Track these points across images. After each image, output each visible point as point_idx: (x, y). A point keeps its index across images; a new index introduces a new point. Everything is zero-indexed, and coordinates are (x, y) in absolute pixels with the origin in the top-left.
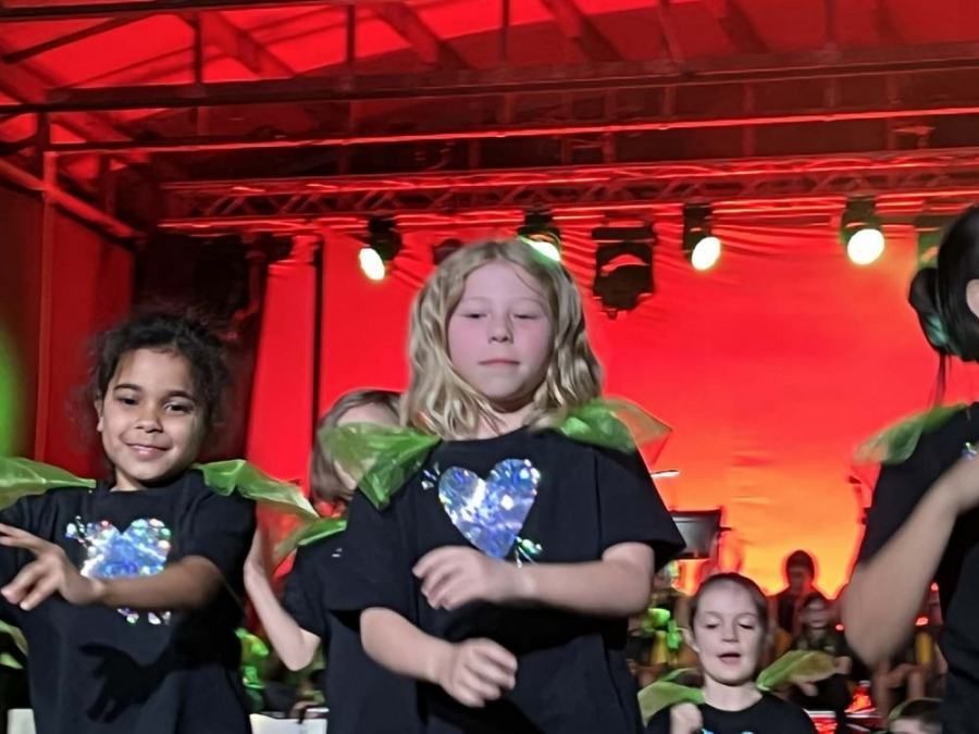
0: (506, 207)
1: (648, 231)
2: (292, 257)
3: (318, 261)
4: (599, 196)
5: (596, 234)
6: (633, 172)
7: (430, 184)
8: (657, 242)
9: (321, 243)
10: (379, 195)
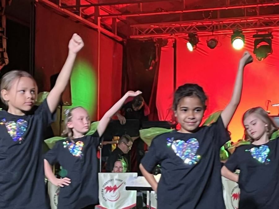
0: (229, 29)
1: (270, 35)
2: (167, 45)
3: (175, 46)
4: (255, 25)
5: (254, 36)
6: (266, 18)
7: (206, 23)
8: (272, 38)
9: (175, 41)
10: (191, 27)
